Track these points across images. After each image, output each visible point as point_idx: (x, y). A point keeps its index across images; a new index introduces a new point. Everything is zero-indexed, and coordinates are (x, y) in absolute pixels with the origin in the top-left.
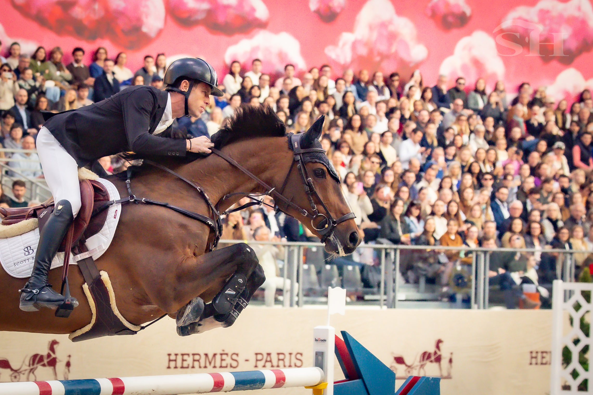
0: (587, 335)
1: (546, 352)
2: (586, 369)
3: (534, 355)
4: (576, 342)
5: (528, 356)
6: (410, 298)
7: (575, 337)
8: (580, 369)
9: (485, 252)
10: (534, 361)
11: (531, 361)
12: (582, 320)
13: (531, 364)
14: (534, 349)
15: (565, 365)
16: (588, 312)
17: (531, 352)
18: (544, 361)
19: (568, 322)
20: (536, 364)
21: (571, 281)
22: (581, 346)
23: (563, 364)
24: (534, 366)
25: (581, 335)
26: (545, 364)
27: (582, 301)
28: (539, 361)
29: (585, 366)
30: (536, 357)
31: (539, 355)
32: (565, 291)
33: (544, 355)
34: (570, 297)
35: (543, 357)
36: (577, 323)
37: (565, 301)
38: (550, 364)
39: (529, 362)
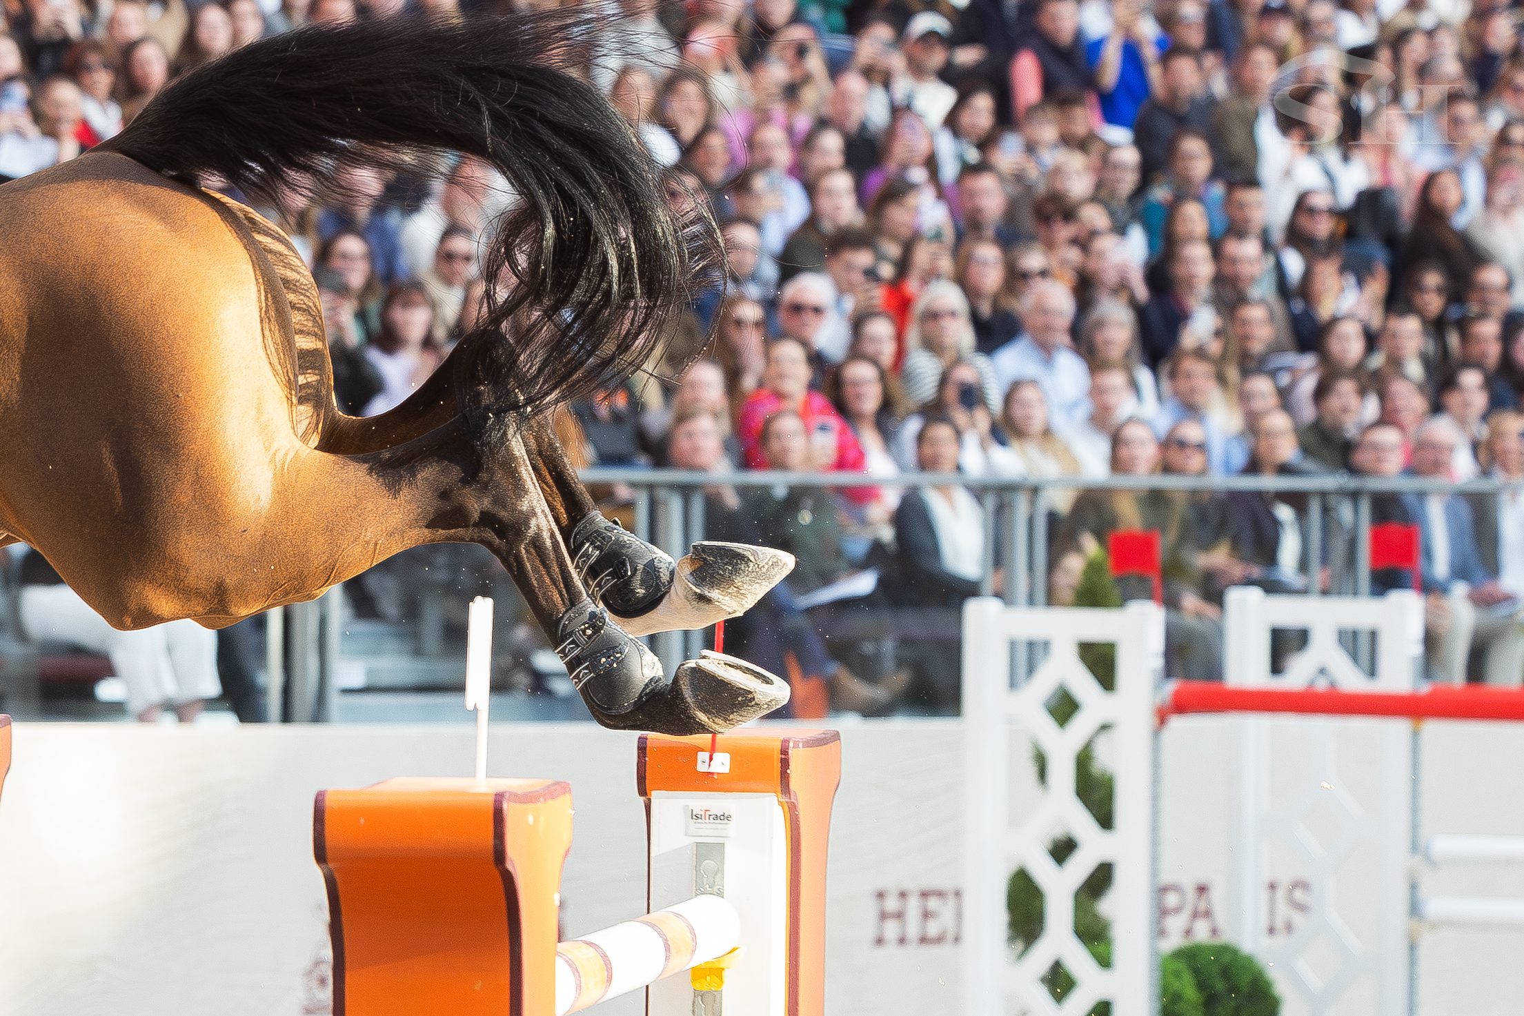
0: (1105, 820)
1: (940, 894)
2: (1105, 962)
3: (892, 904)
4: (1063, 850)
5: (870, 909)
6: (385, 680)
7: (1058, 833)
8: (1078, 960)
9: (686, 491)
10: (891, 929)
11: (881, 929)
12: (1083, 761)
13: (880, 941)
14: (891, 880)
15: (1020, 945)
16: (1105, 727)
17: (881, 895)
18: (933, 929)
19: (1031, 770)
20: (902, 941)
21: (1031, 601)
22: (1080, 867)
23: (1011, 939)
24: (890, 950)
25: (1081, 823)
26: (939, 940)
27: (1083, 684)
28: (913, 928)
29: (1101, 948)
30: (899, 915)
31: (913, 907)
32: (1013, 645)
33: (933, 903)
34: (1031, 669)
35: (927, 915)
36: (1063, 774)
37: (1013, 684)
38: (957, 939)
39: (870, 932)
